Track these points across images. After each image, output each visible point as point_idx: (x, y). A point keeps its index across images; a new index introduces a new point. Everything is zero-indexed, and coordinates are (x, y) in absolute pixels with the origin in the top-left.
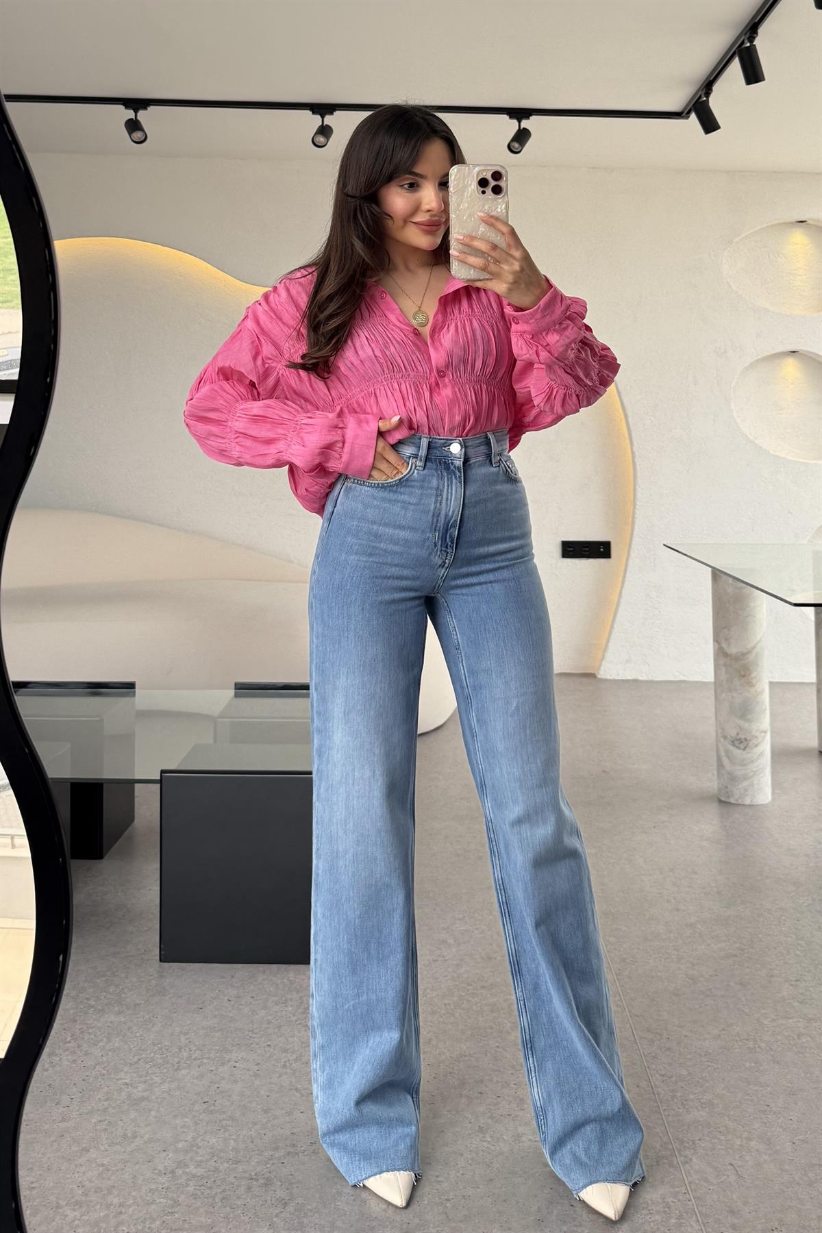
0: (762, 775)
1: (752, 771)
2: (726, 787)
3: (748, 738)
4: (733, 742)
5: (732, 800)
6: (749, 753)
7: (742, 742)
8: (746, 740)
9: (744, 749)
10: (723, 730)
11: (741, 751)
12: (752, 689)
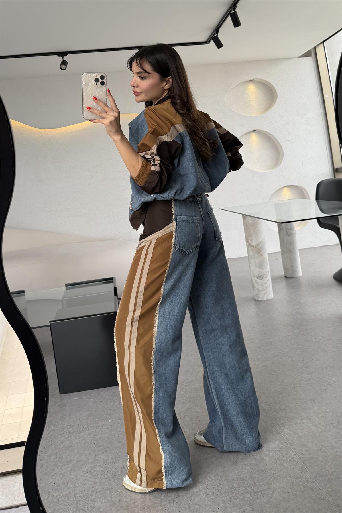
0: (269, 288)
1: (266, 287)
2: (257, 294)
3: (263, 275)
5: (260, 299)
6: (264, 281)
7: (261, 277)
8: (262, 276)
9: (262, 279)
10: (253, 273)
11: (261, 280)
12: (262, 257)
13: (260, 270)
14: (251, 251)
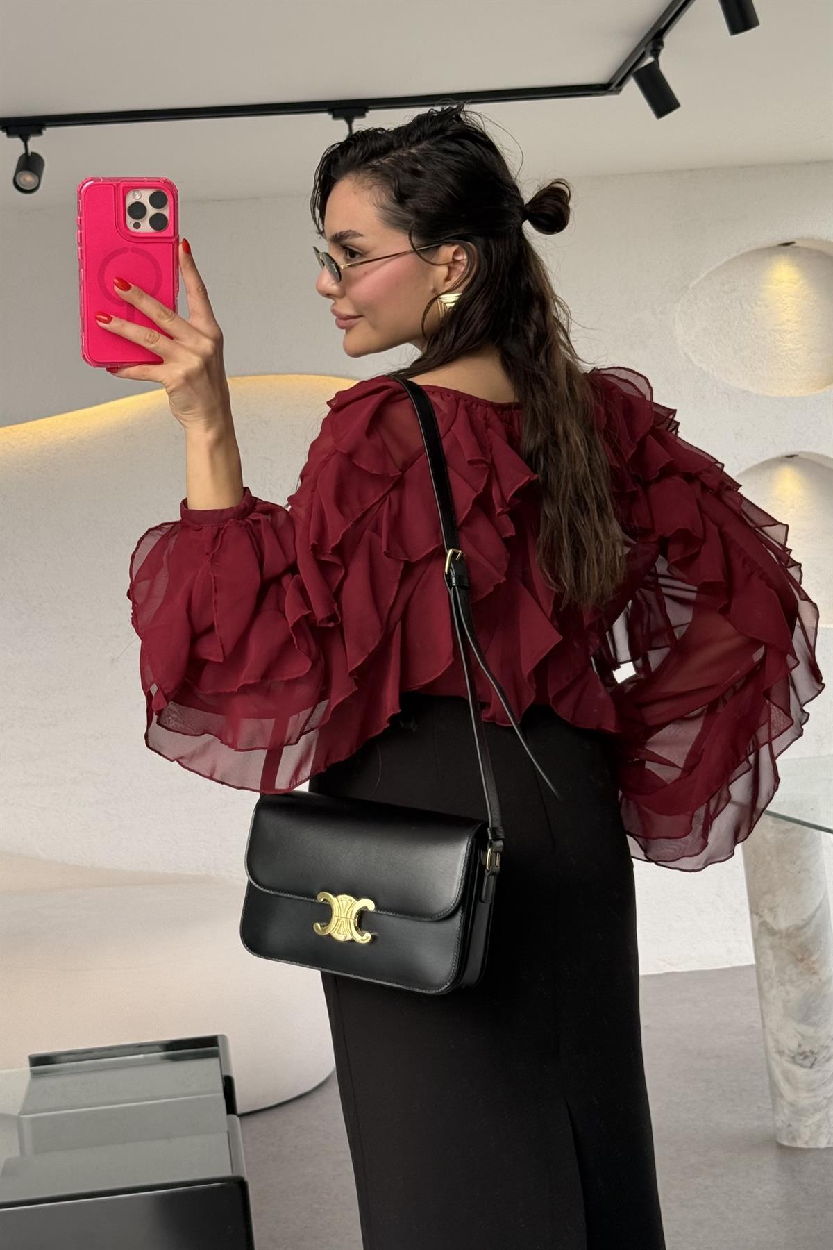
1: (825, 1098)
2: (790, 1125)
3: (816, 1051)
4: (793, 1057)
5: (800, 1144)
6: (819, 1071)
7: (806, 1057)
8: (812, 1052)
9: (811, 1067)
10: (777, 1041)
11: (807, 1070)
12: (815, 979)
13: (803, 1028)
14: (770, 952)
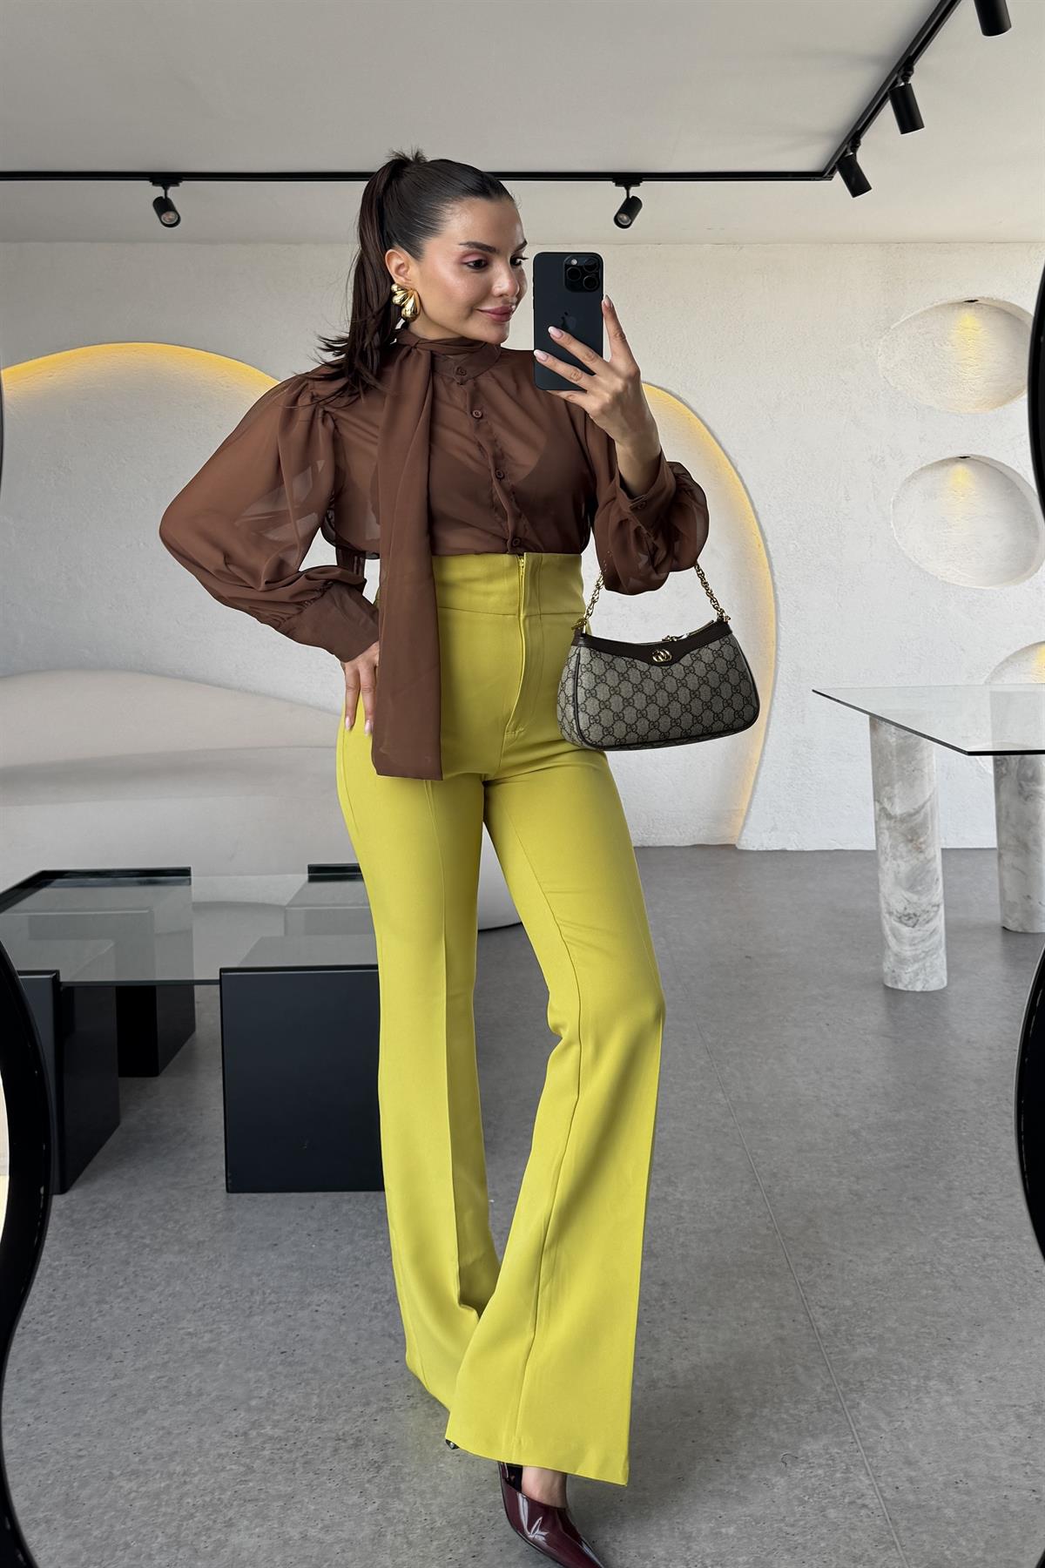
0: (936, 956)
1: (924, 951)
2: (894, 971)
3: (918, 914)
4: (900, 918)
5: (902, 987)
6: (919, 930)
7: (910, 918)
8: (915, 915)
10: (888, 904)
11: (910, 928)
12: (921, 857)
13: (908, 895)
14: (887, 832)
